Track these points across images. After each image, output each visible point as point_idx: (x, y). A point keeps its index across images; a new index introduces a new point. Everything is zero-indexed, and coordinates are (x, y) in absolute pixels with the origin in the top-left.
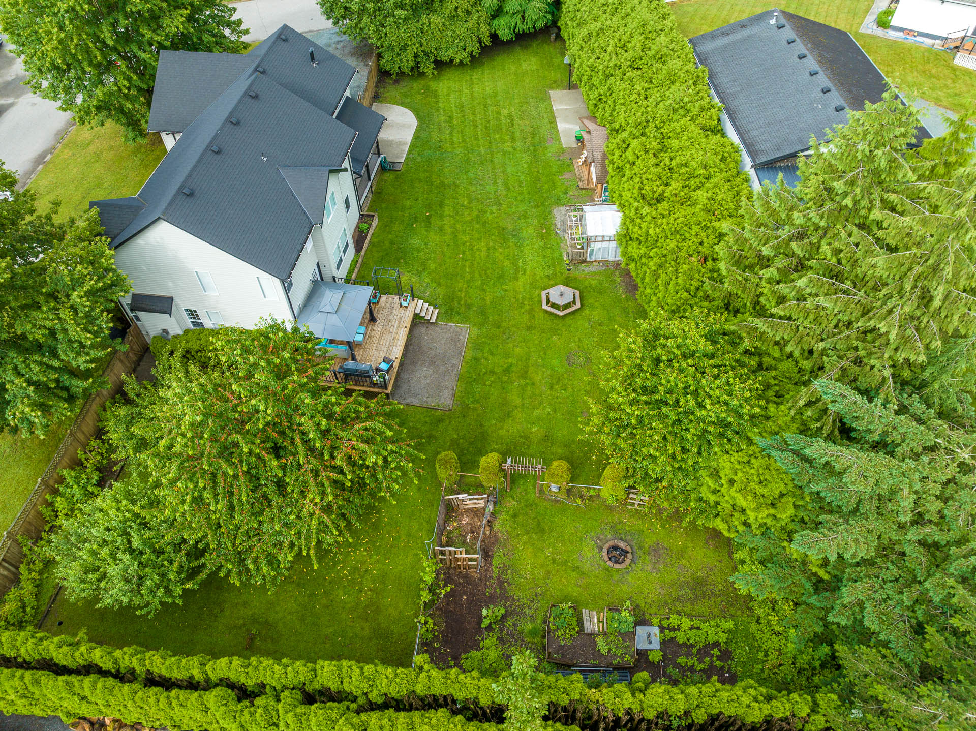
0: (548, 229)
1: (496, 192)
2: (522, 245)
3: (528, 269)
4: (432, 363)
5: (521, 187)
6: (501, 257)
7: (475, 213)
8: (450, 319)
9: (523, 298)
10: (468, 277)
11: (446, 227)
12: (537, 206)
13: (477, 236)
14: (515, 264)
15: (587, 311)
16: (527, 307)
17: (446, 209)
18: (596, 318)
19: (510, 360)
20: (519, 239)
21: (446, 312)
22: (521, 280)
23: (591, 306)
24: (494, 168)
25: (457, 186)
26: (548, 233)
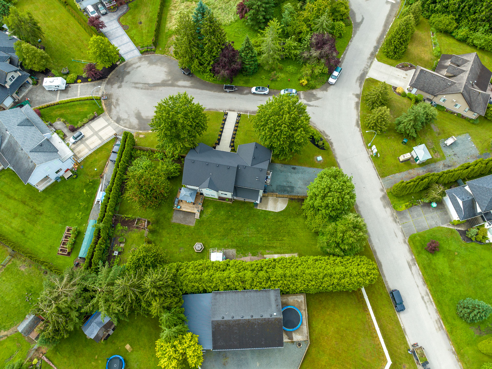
0: (227, 247)
1: (244, 234)
2: (221, 240)
4: (184, 218)
7: (235, 228)
8: (196, 221)
10: (211, 226)
11: (229, 221)
12: (236, 245)
13: (225, 228)
15: (196, 254)
17: (237, 221)
19: (183, 235)
22: (209, 239)
25: (247, 223)
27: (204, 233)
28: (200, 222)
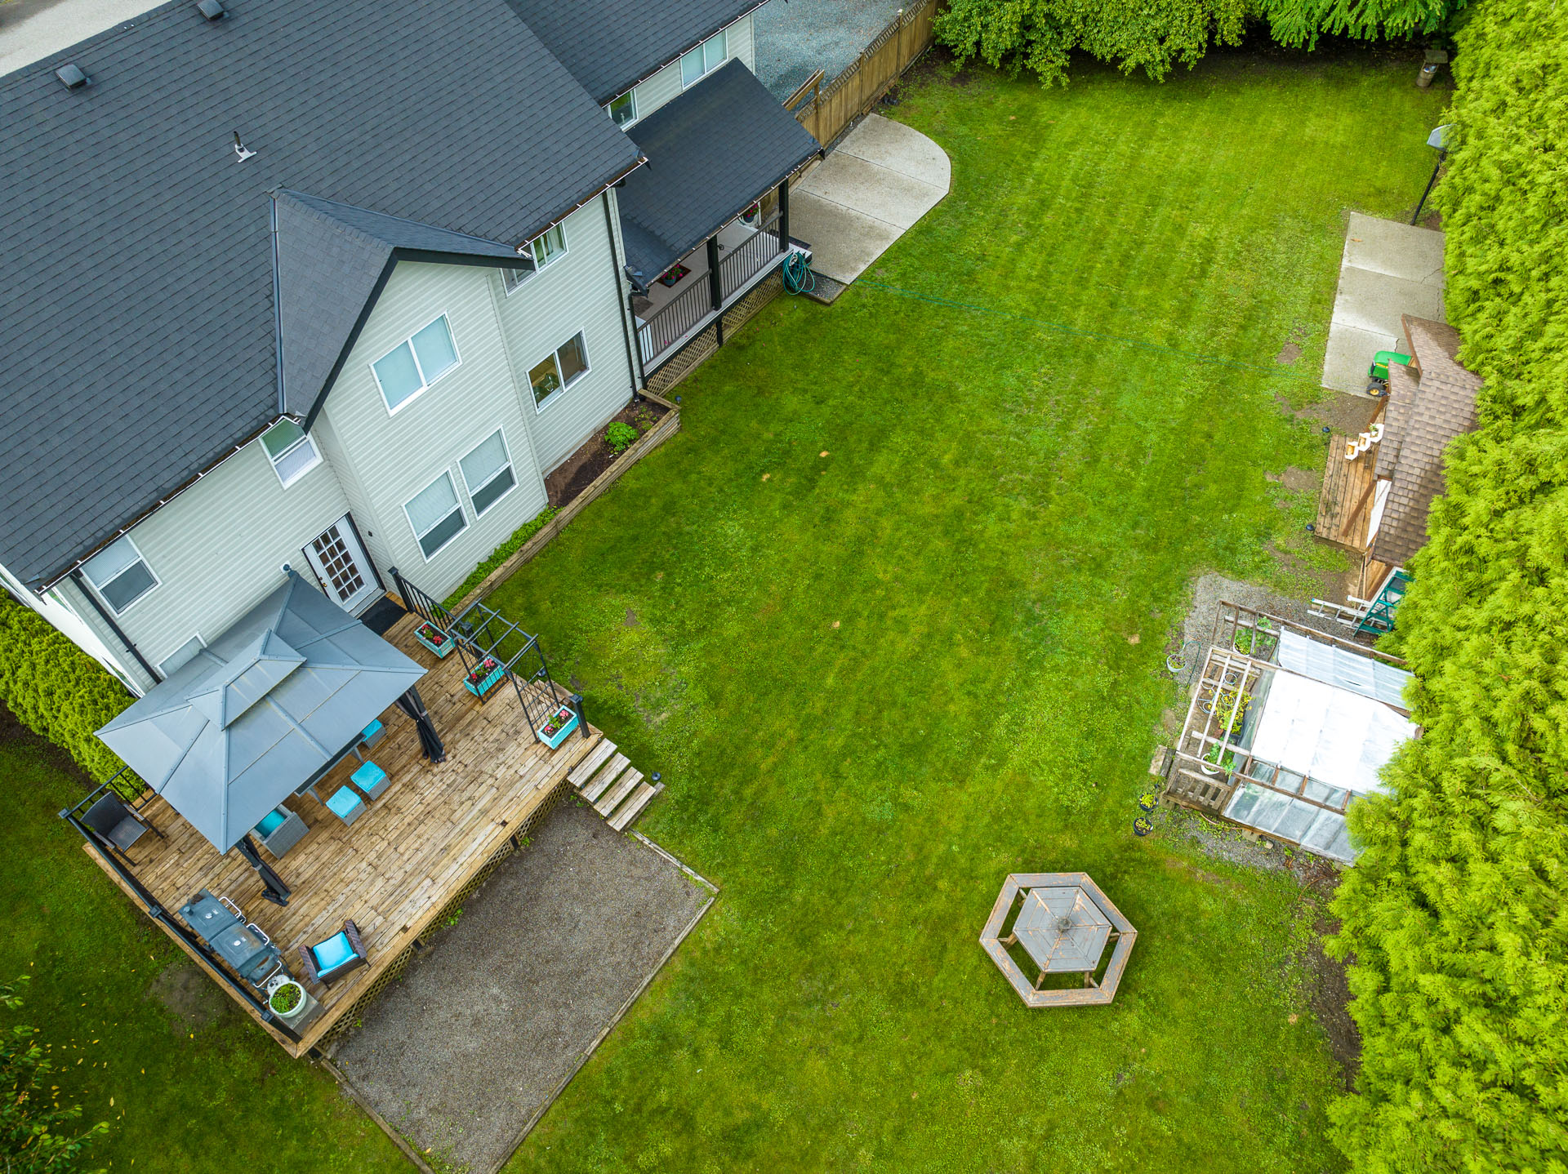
0: (1150, 637)
1: (1052, 455)
2: (1037, 663)
3: (1016, 759)
4: (526, 981)
5: (1133, 464)
6: (953, 679)
7: (956, 500)
8: (675, 839)
9: (947, 861)
10: (818, 705)
11: (849, 515)
12: (1151, 547)
13: (920, 576)
14: (982, 720)
15: (1132, 1021)
16: (938, 904)
17: (882, 459)
18: (1155, 1066)
19: (769, 1101)
20: (1043, 636)
21: (682, 805)
22: (974, 787)
23: (1158, 1008)
24: (1084, 383)
25: (953, 397)
26: (1143, 653)
27: (878, 810)
28: (704, 802)
